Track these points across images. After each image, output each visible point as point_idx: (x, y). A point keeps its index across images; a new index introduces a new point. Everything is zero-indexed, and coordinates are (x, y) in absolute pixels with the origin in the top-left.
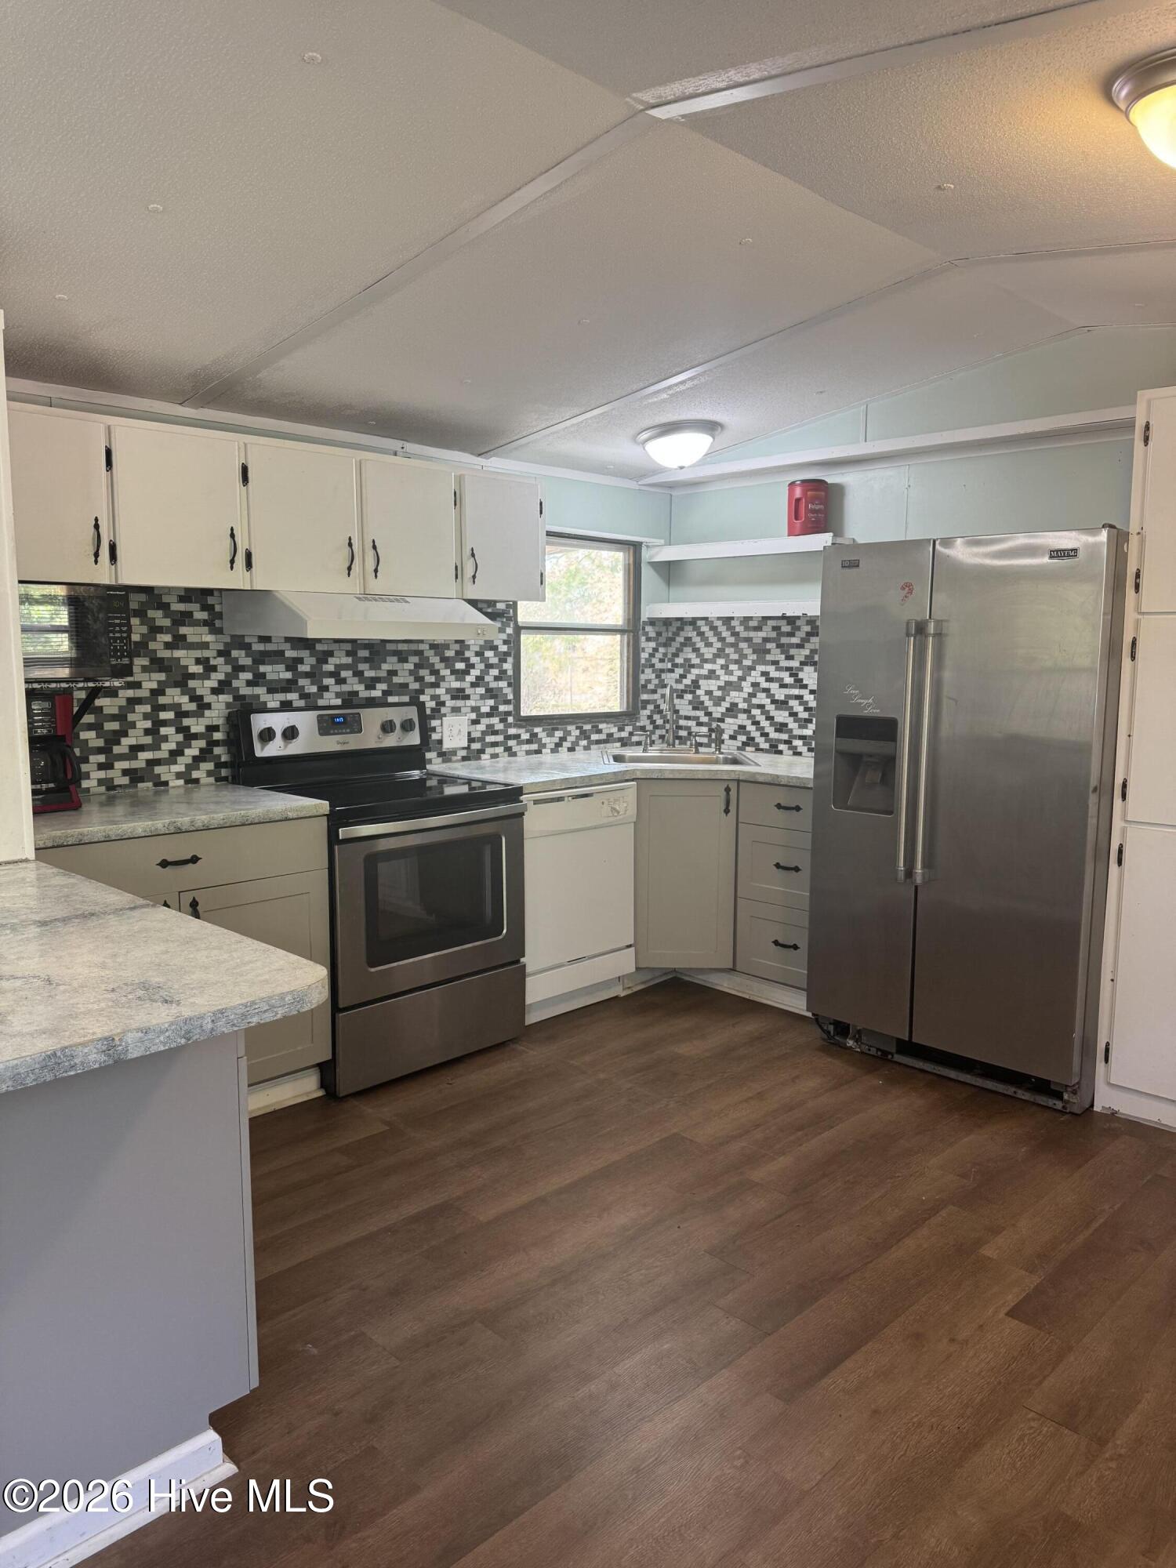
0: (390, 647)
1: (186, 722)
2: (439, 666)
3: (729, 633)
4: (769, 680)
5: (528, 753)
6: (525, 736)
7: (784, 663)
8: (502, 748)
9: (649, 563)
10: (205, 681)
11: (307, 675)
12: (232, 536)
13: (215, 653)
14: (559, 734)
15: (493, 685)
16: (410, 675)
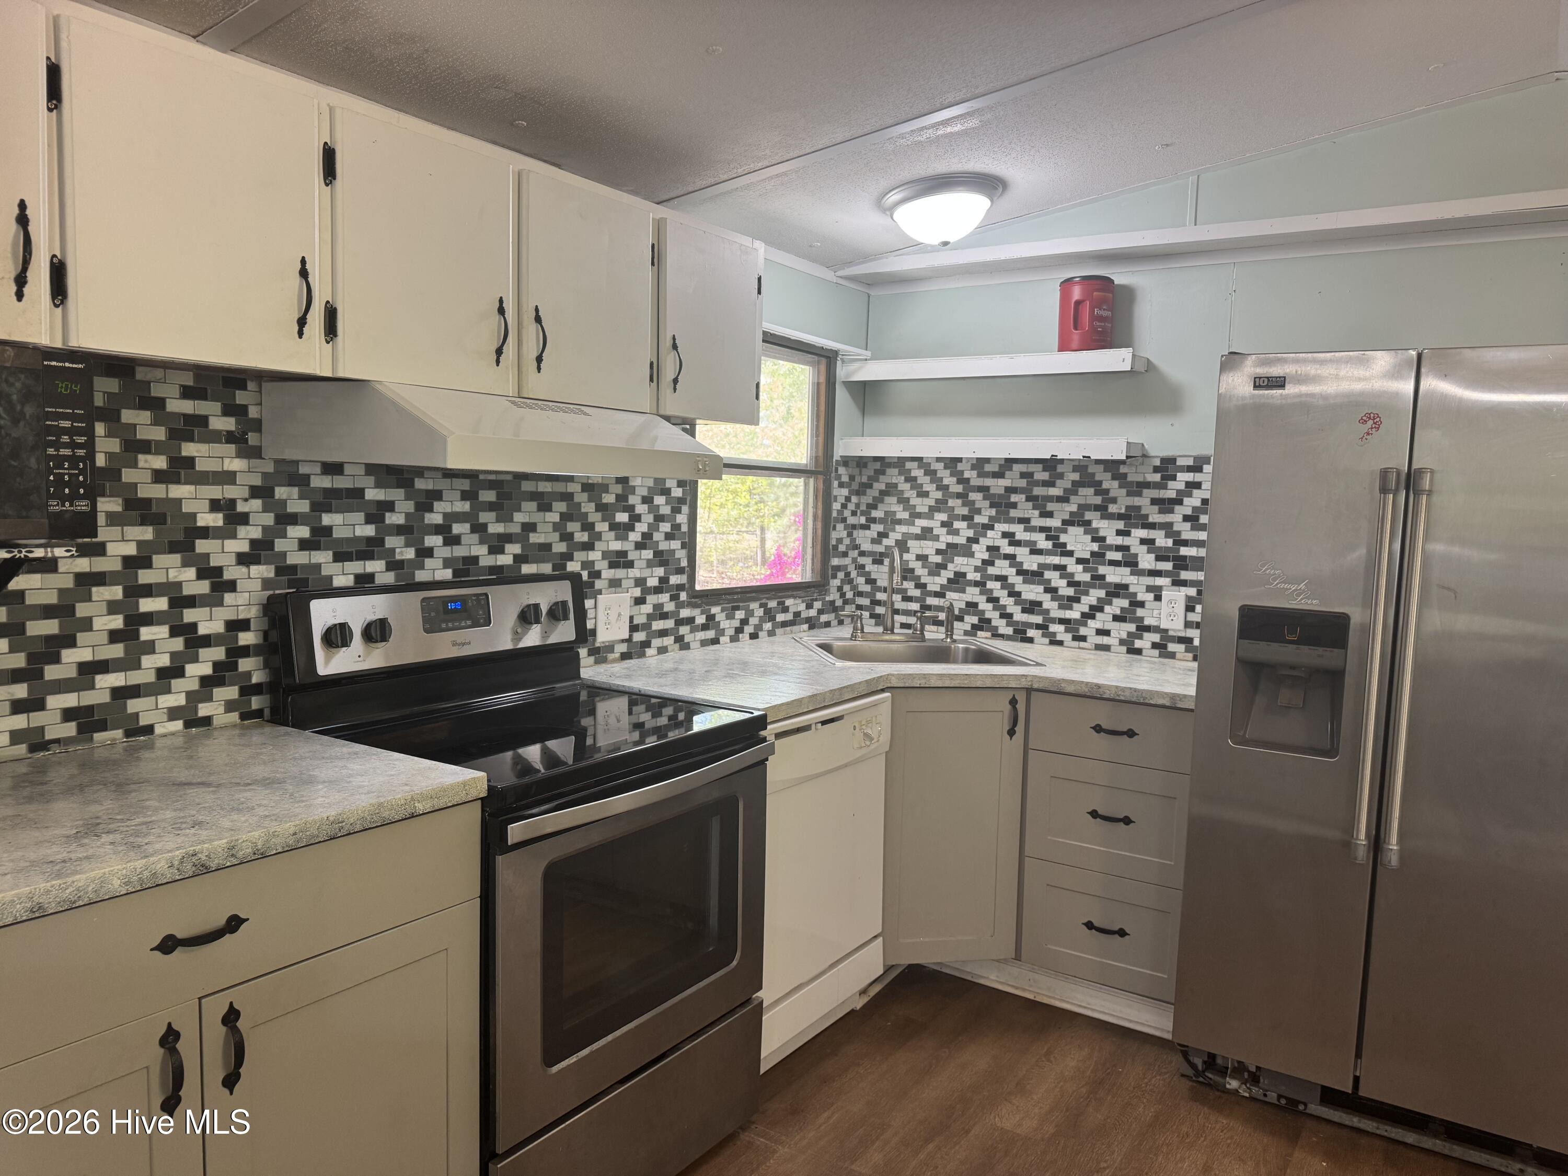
0: (527, 486)
1: (189, 615)
2: (594, 517)
3: (955, 479)
4: (1015, 543)
5: (704, 643)
6: (701, 620)
7: (1037, 522)
8: (673, 638)
9: (843, 382)
10: (227, 542)
11: (399, 530)
12: (304, 273)
13: (246, 492)
14: (740, 615)
15: (663, 546)
16: (554, 531)
